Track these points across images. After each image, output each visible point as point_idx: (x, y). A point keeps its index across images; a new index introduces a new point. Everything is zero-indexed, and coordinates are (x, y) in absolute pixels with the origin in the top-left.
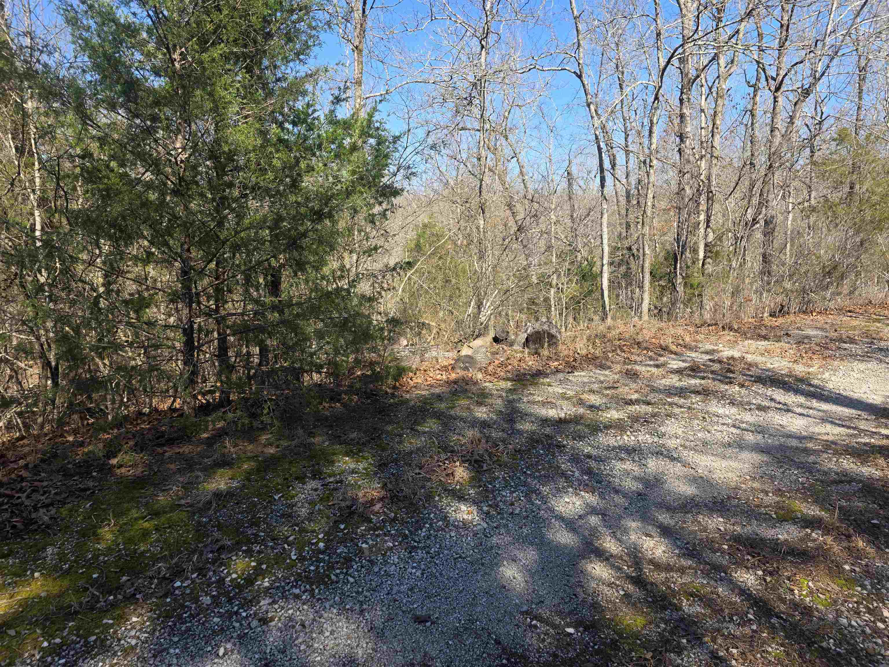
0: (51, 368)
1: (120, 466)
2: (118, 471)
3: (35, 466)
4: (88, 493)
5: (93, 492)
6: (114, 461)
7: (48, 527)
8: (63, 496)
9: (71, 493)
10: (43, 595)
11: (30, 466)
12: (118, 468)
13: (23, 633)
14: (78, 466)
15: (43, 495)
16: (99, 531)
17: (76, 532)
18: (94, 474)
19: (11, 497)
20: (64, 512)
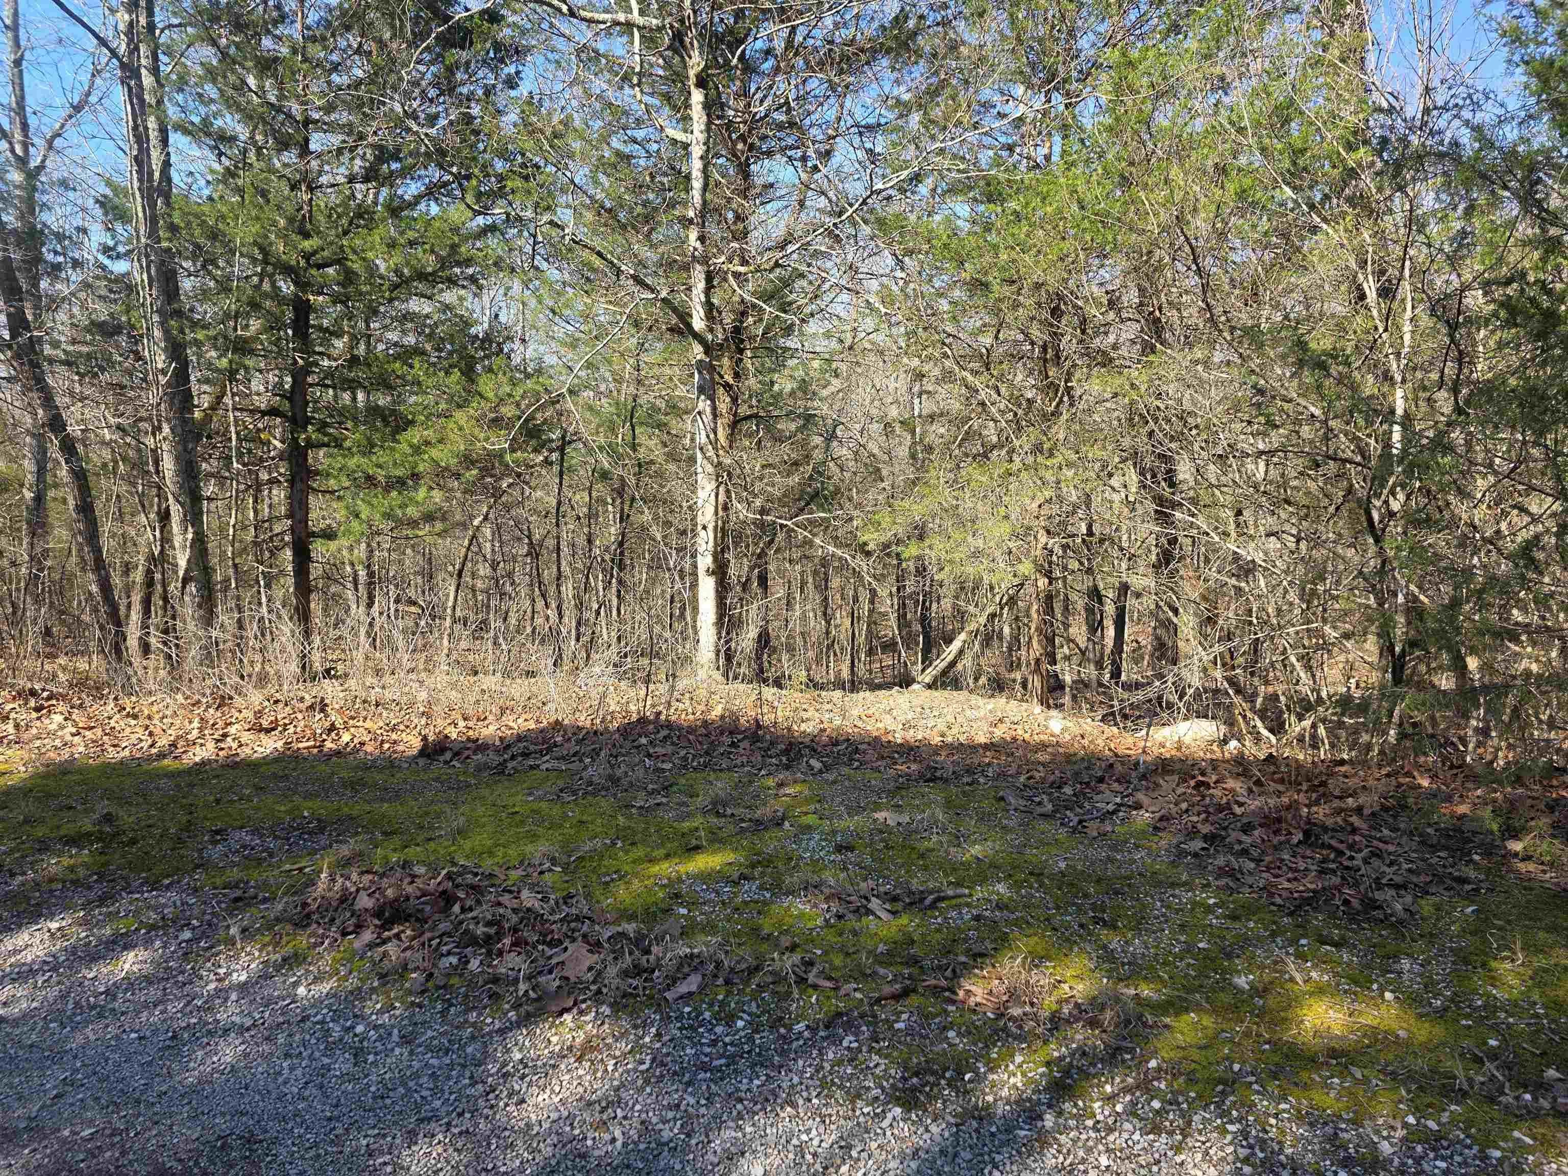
0: (1393, 655)
1: (1527, 858)
2: (1522, 867)
3: (1373, 814)
4: (1468, 887)
5: (1477, 890)
6: (1517, 846)
7: (1401, 922)
8: (1422, 878)
9: (1439, 879)
10: (1401, 1033)
11: (1367, 812)
12: (1523, 860)
13: (1374, 1082)
14: (1445, 834)
15: (1389, 866)
16: (1494, 964)
17: (1451, 948)
18: (1476, 857)
19: (1341, 853)
20: (1426, 906)
